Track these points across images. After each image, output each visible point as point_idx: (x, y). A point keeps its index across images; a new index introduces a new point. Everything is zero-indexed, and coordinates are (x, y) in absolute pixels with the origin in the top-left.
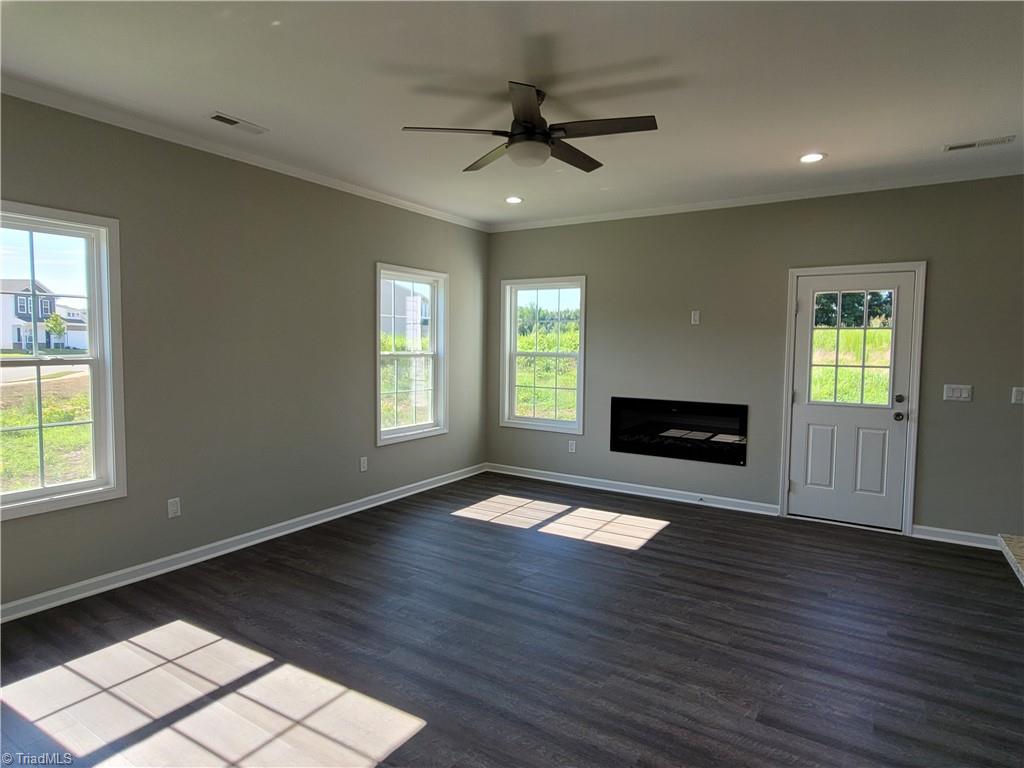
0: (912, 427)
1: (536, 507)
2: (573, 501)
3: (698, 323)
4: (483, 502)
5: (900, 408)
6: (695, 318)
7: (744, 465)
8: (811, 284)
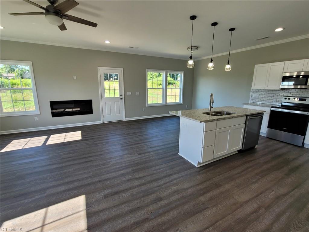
0: (123, 100)
1: (33, 140)
2: (48, 134)
3: (76, 79)
4: (9, 145)
5: (121, 97)
6: (75, 78)
7: (93, 114)
8: (102, 71)
